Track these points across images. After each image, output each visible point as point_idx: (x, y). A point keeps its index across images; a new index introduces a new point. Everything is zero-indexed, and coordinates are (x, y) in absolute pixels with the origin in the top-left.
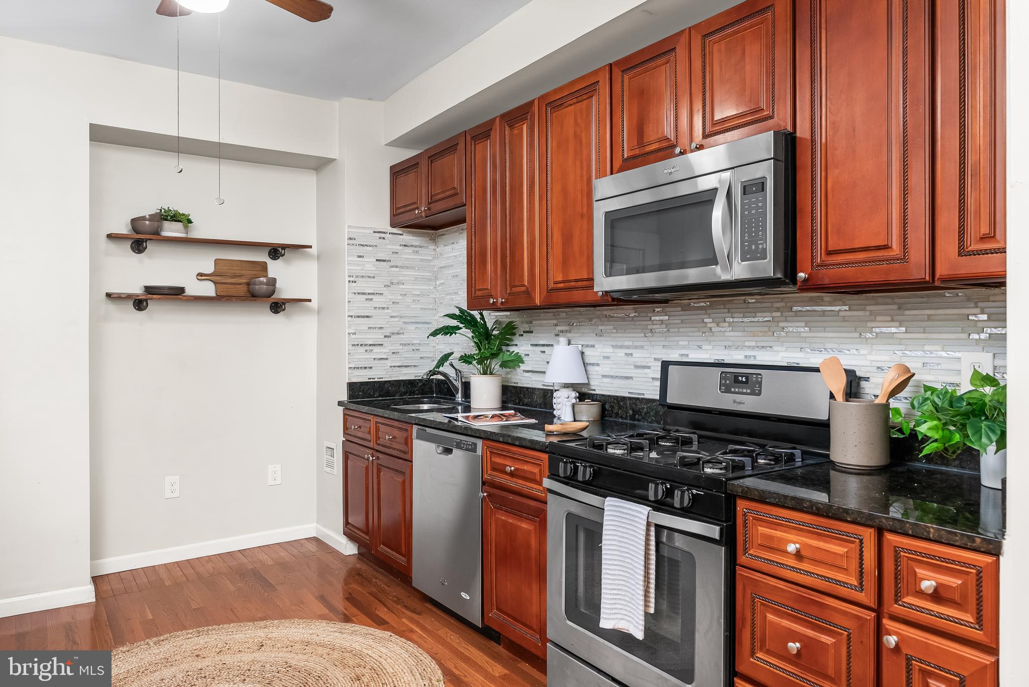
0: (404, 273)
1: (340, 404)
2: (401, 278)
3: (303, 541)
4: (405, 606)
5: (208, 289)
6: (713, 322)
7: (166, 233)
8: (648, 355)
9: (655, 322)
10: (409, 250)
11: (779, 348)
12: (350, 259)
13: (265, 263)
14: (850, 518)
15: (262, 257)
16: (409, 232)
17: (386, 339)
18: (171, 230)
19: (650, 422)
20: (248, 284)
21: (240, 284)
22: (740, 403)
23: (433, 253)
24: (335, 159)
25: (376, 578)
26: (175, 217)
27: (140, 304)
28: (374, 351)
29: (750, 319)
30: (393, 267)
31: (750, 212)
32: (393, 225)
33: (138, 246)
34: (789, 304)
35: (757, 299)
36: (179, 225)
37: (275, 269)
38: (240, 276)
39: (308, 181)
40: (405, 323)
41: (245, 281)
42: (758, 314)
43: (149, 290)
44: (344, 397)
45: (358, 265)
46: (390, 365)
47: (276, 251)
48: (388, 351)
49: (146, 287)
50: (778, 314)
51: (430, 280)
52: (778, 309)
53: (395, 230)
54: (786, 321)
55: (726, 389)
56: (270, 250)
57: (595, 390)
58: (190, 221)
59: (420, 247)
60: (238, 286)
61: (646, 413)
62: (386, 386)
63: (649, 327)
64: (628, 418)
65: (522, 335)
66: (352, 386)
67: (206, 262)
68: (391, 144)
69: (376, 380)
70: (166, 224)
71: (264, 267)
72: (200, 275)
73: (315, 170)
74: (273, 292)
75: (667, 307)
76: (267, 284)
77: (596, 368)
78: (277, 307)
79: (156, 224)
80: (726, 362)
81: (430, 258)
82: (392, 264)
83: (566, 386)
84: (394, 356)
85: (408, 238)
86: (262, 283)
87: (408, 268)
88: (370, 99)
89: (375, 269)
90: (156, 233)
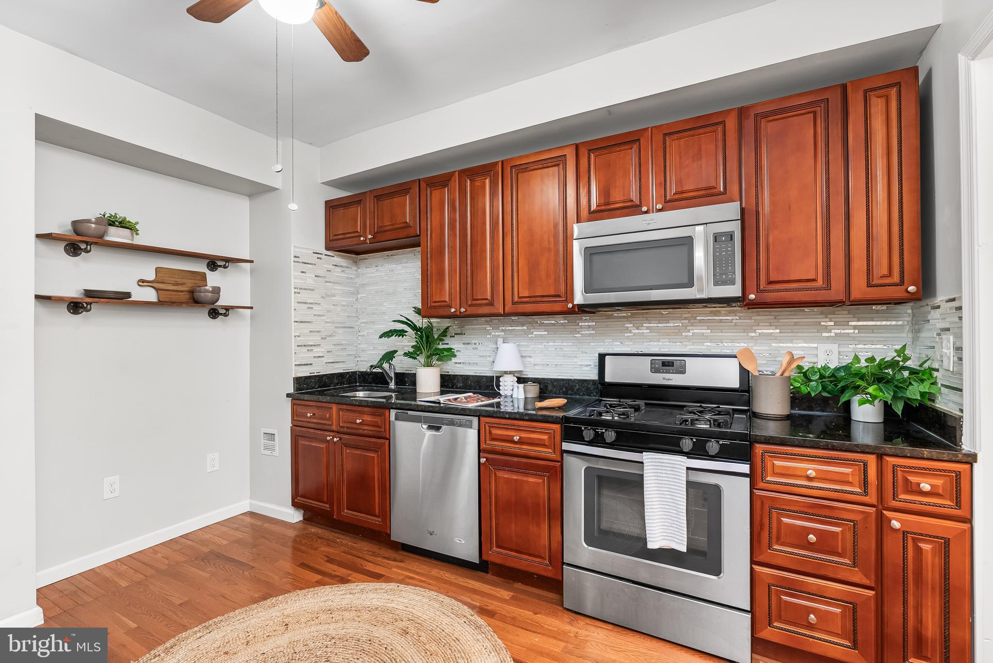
0: (335, 287)
1: (288, 395)
2: (333, 292)
4: (385, 557)
5: (150, 295)
6: (633, 326)
7: (110, 238)
8: (577, 349)
9: (582, 327)
10: (339, 269)
11: (687, 343)
12: (295, 274)
13: (204, 273)
15: (201, 267)
16: (339, 255)
17: (323, 341)
18: (115, 235)
19: (581, 396)
20: (191, 291)
21: (182, 291)
22: (669, 380)
23: (355, 273)
25: (339, 538)
26: (123, 224)
27: (75, 307)
28: (314, 350)
29: (664, 325)
30: (327, 282)
31: (720, 254)
32: (327, 249)
33: (73, 249)
34: (694, 315)
35: (669, 312)
36: (127, 232)
37: (214, 279)
38: (181, 284)
39: (242, 205)
40: (336, 327)
41: (187, 289)
42: (670, 321)
43: (89, 293)
44: (291, 389)
45: (301, 279)
46: (325, 361)
47: (214, 263)
48: (324, 350)
49: (85, 291)
50: (687, 321)
51: (353, 294)
52: (686, 318)
53: (329, 253)
54: (692, 326)
55: (654, 370)
56: (209, 262)
57: (526, 375)
59: (347, 267)
60: (180, 294)
61: (578, 390)
62: (324, 379)
63: (578, 330)
64: (561, 394)
65: (454, 336)
66: (297, 380)
67: (147, 269)
68: (327, 184)
69: (315, 374)
70: (112, 229)
71: (203, 276)
72: (141, 281)
73: (249, 196)
74: (218, 300)
75: (594, 316)
76: (213, 292)
77: (529, 359)
78: (214, 313)
79: (99, 227)
81: (353, 277)
82: (326, 280)
84: (328, 354)
85: (338, 259)
86: (207, 291)
87: (337, 283)
88: (310, 144)
89: (314, 283)
90: (102, 237)
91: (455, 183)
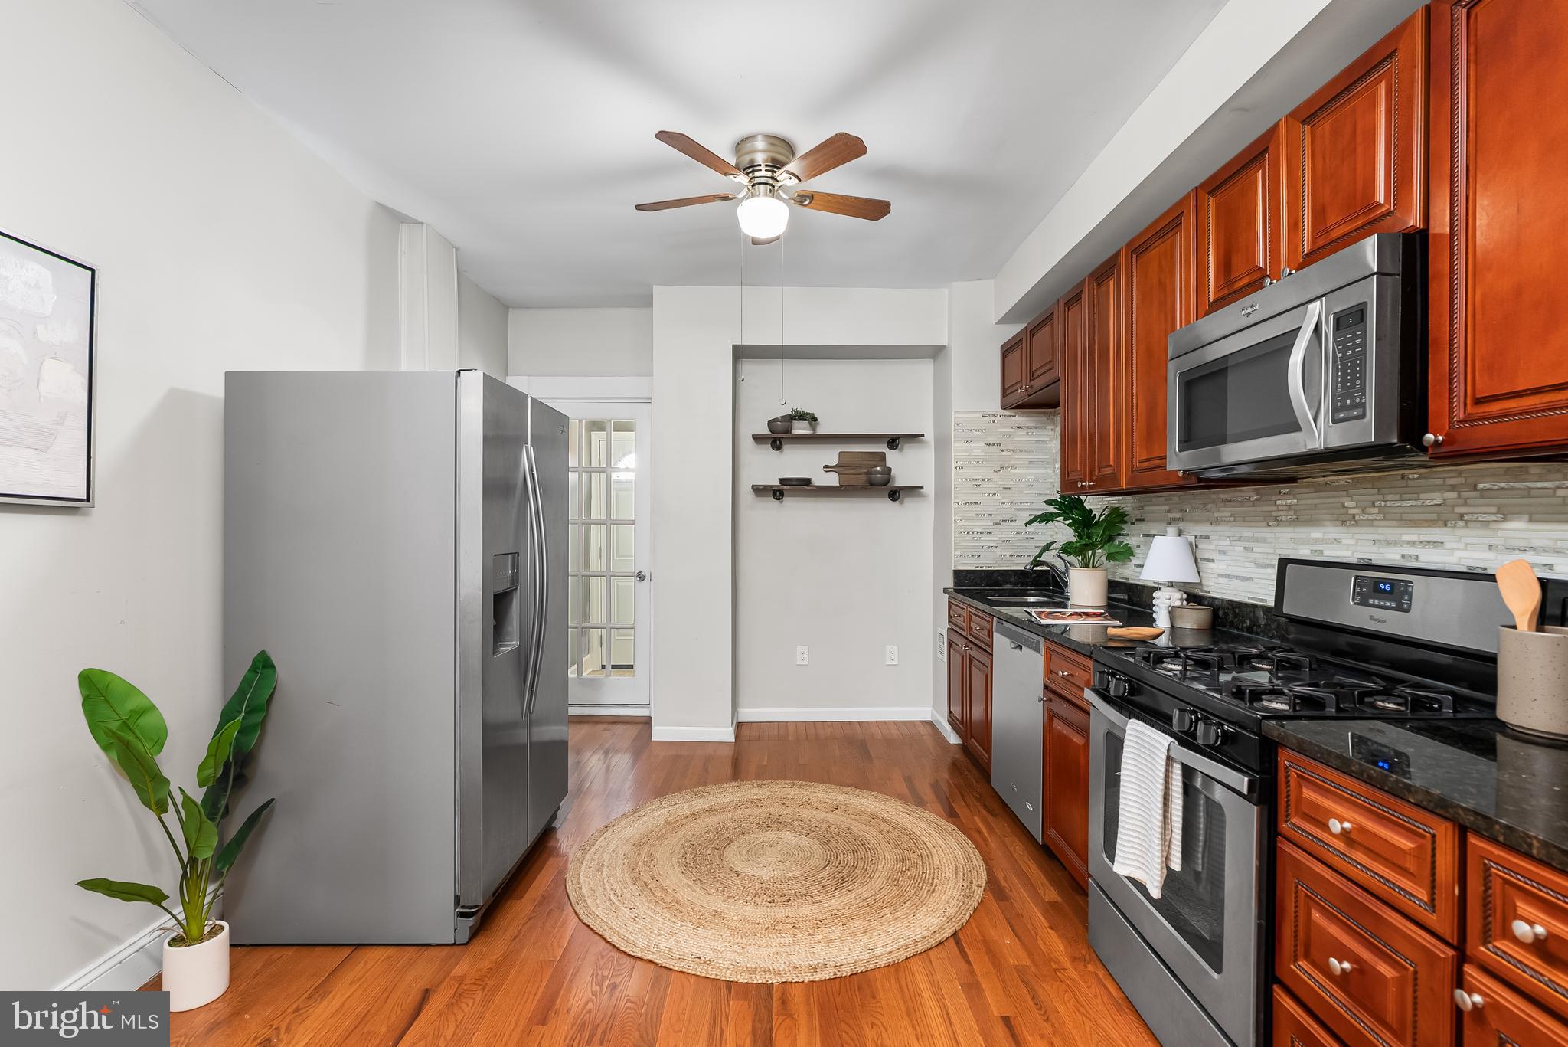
0: (1016, 457)
1: (946, 591)
2: (1013, 462)
3: (918, 723)
4: (985, 805)
5: (833, 480)
6: (1357, 507)
7: (796, 432)
8: (1272, 551)
9: (1280, 508)
10: (1022, 432)
11: (1454, 545)
12: (956, 445)
13: (884, 453)
14: (1414, 799)
15: (882, 448)
16: (1023, 413)
17: (996, 526)
18: (800, 428)
19: (1271, 638)
20: (866, 473)
21: (860, 474)
22: (1380, 621)
23: (1051, 433)
24: (945, 346)
25: (969, 771)
26: (801, 416)
27: (778, 494)
28: (983, 539)
29: (1409, 503)
30: (1003, 451)
31: (1344, 354)
32: (1004, 407)
33: (777, 444)
34: (1471, 480)
35: (1420, 474)
36: (805, 424)
37: (893, 459)
38: (860, 467)
39: (925, 369)
40: (1017, 509)
41: (865, 471)
42: (1422, 496)
43: (783, 481)
44: (950, 585)
45: (966, 451)
46: (1000, 553)
47: (893, 441)
48: (997, 539)
49: (780, 479)
50: (1454, 495)
51: (1047, 463)
52: (1453, 488)
53: (1007, 412)
54: (1466, 504)
55: (1362, 600)
56: (890, 442)
57: (1209, 592)
58: (815, 419)
59: (1036, 428)
60: (858, 476)
61: (1265, 625)
62: (995, 575)
63: (1274, 514)
64: (1245, 630)
65: (1133, 524)
66: (957, 574)
67: (831, 455)
68: (999, 322)
69: (984, 568)
70: (796, 424)
71: (882, 457)
72: (826, 467)
73: (932, 358)
74: (888, 481)
75: (1296, 487)
76: (882, 473)
77: (1211, 565)
78: (894, 495)
79: (787, 424)
80: (1374, 562)
81: (1048, 439)
82: (1003, 447)
83: (1171, 585)
84: (1004, 544)
85: (1020, 419)
86: (877, 472)
87: (1021, 451)
88: (979, 279)
89: (983, 454)
90: (788, 431)
91: (1086, 297)
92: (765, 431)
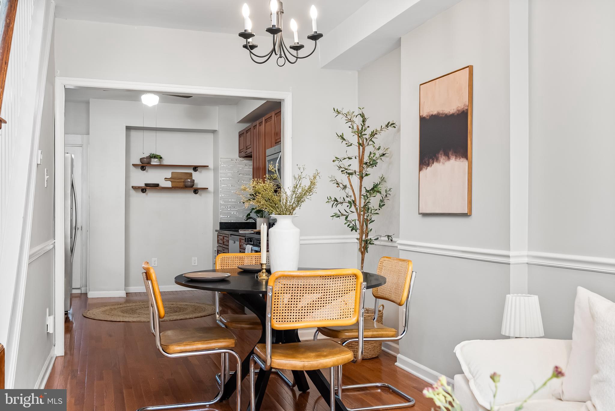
0: (245, 176)
1: (216, 231)
2: (243, 178)
5: (169, 184)
7: (152, 163)
12: (221, 171)
13: (192, 173)
15: (191, 171)
16: (247, 159)
18: (154, 162)
20: (184, 182)
21: (181, 182)
24: (217, 130)
26: (155, 157)
27: (143, 190)
30: (239, 174)
32: (240, 157)
33: (143, 168)
37: (195, 175)
38: (181, 179)
39: (210, 137)
41: (183, 181)
43: (147, 185)
44: (218, 228)
45: (224, 174)
46: (238, 216)
47: (195, 168)
48: (237, 209)
49: (145, 184)
53: (241, 159)
58: (161, 158)
62: (236, 224)
66: (221, 224)
67: (168, 174)
68: (239, 122)
70: (152, 160)
71: (191, 175)
72: (166, 178)
73: (212, 134)
74: (193, 185)
76: (191, 182)
78: (196, 191)
79: (148, 160)
82: (239, 172)
85: (246, 161)
86: (188, 182)
87: (246, 174)
88: (230, 105)
89: (231, 175)
90: (149, 163)
92: (138, 162)
